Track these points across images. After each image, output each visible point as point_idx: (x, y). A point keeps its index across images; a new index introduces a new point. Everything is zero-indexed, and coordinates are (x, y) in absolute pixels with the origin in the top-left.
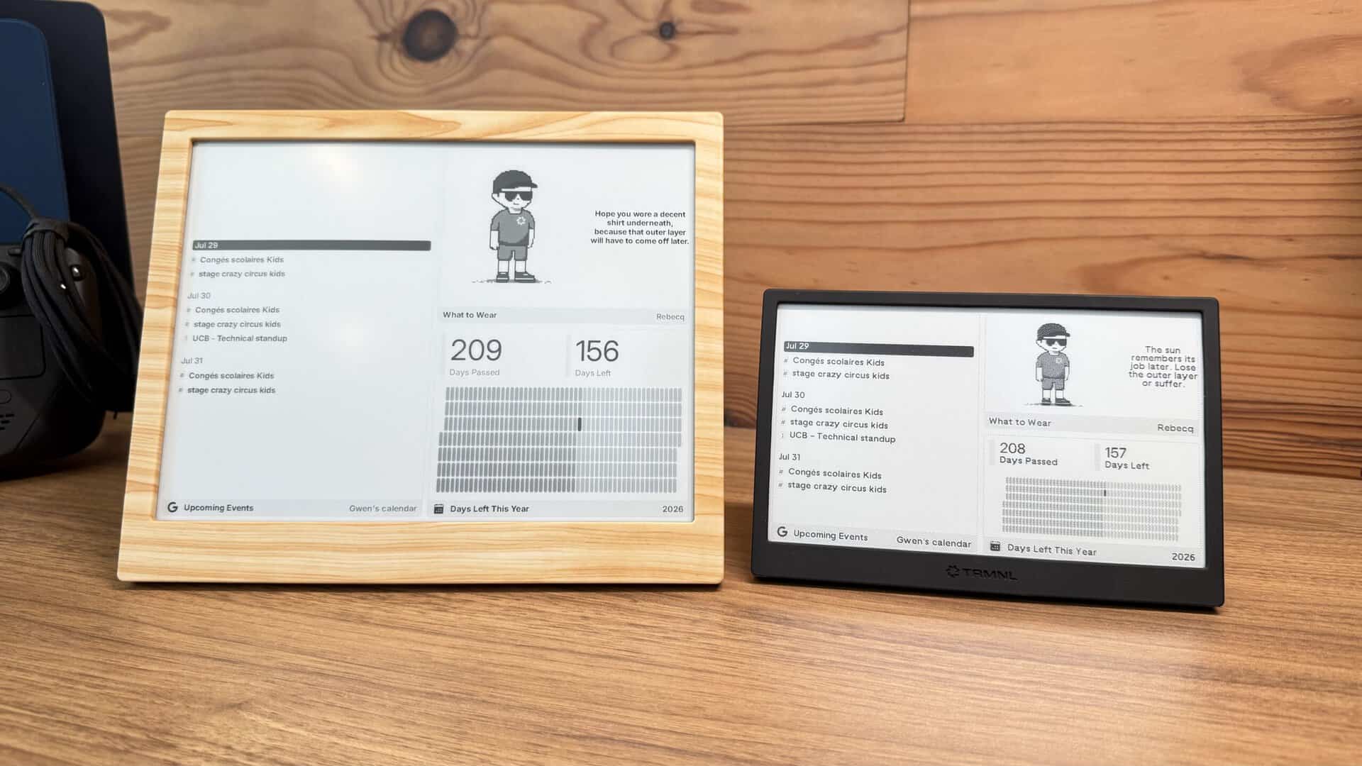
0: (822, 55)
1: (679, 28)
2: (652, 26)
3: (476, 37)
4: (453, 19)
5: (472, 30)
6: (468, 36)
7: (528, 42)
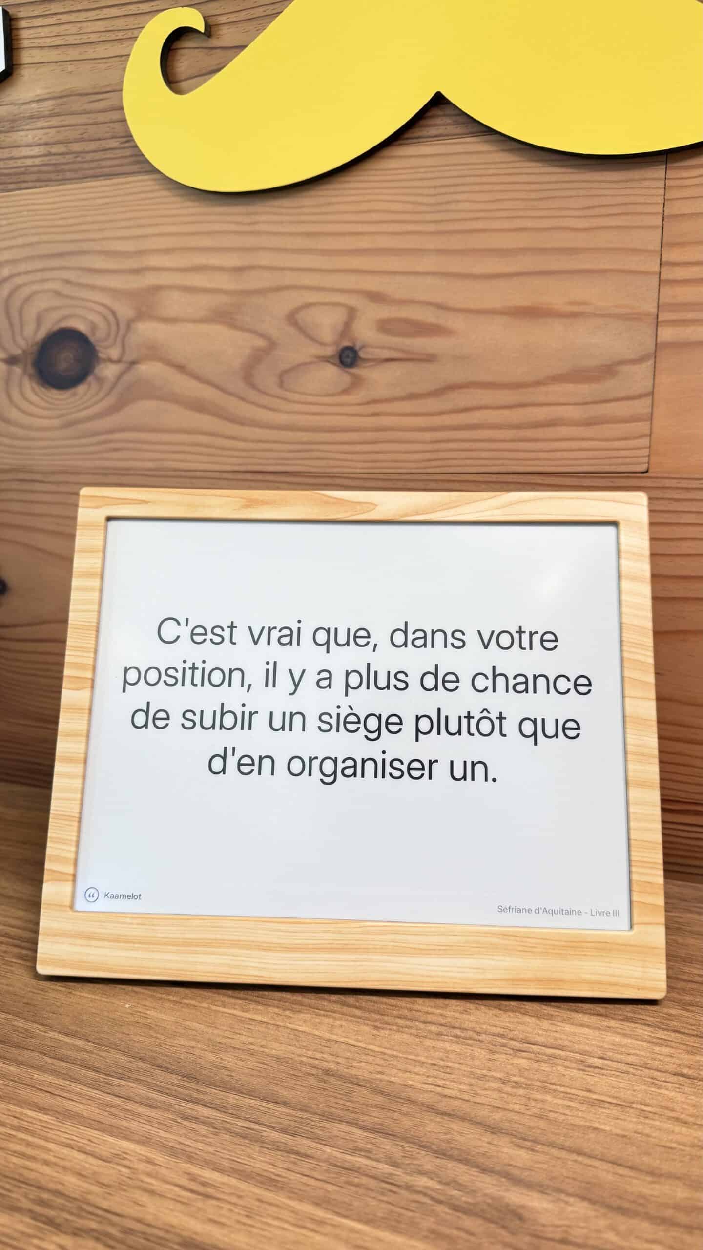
0: (543, 389)
1: (362, 354)
2: (330, 351)
3: (119, 361)
4: (92, 339)
5: (114, 353)
6: (111, 361)
7: (181, 368)
